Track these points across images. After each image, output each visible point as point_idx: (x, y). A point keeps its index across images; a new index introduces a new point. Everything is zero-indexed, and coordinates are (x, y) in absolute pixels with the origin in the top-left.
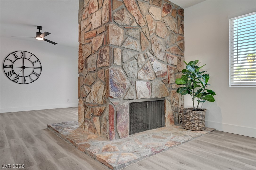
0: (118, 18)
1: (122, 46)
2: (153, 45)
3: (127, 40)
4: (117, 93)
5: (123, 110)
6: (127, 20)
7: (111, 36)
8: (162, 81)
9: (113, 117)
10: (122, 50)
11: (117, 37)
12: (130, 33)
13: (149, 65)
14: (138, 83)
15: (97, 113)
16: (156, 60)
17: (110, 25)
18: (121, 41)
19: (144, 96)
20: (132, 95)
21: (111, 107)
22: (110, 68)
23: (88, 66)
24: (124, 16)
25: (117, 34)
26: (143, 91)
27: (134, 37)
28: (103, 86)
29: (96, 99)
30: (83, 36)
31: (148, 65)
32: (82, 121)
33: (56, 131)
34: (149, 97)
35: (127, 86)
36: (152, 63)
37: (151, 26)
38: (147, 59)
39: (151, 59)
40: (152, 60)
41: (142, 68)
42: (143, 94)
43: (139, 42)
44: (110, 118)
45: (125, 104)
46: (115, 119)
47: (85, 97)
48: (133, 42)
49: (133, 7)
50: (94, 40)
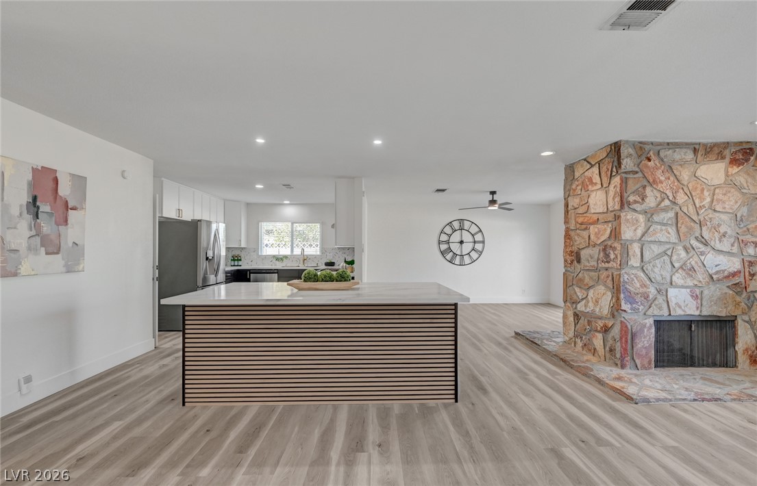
0: (636, 202)
1: (643, 239)
2: (704, 228)
3: (651, 229)
4: (634, 305)
5: (643, 331)
6: (651, 201)
7: (623, 227)
8: (728, 287)
9: (626, 338)
10: (642, 246)
11: (634, 228)
12: (656, 218)
13: (696, 262)
14: (672, 292)
15: (599, 329)
16: (712, 252)
17: (623, 215)
18: (639, 232)
19: (684, 311)
20: (660, 308)
21: (624, 326)
22: (623, 271)
23: (582, 261)
24: (646, 196)
25: (633, 225)
26: (682, 304)
27: (665, 222)
28: (609, 294)
29: (597, 310)
30: (573, 218)
31: (693, 263)
32: (571, 334)
34: (697, 313)
35: (651, 296)
36: (702, 258)
37: (700, 198)
38: (692, 252)
40: (702, 253)
41: (681, 267)
42: (683, 308)
43: (674, 228)
44: (621, 338)
45: (647, 321)
46: (629, 341)
47: (575, 303)
48: (661, 230)
49: (662, 178)
50: (593, 229)
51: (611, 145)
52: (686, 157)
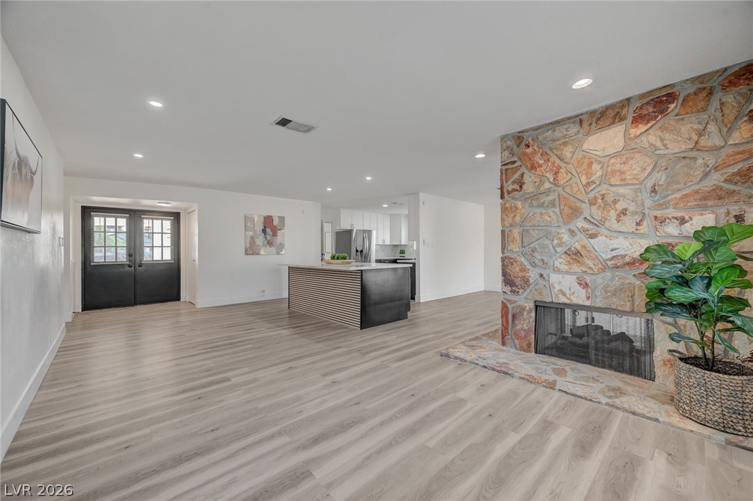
0: (515, 190)
1: (522, 225)
2: (593, 208)
3: (530, 215)
4: (514, 288)
5: (523, 314)
6: (529, 187)
7: (503, 216)
8: (633, 275)
9: (506, 318)
10: (522, 231)
11: (512, 215)
12: (535, 203)
13: (584, 247)
14: (556, 277)
16: (606, 233)
18: (518, 219)
20: (541, 294)
21: (505, 306)
22: (503, 256)
24: (524, 183)
25: (512, 212)
26: (567, 292)
27: (546, 205)
31: (580, 247)
34: (588, 304)
35: (532, 281)
36: (593, 241)
37: (587, 174)
38: (580, 235)
39: (590, 235)
40: (592, 236)
41: (566, 253)
42: (568, 296)
43: (556, 211)
44: (502, 317)
45: (527, 305)
46: (510, 321)
48: (541, 214)
49: (541, 162)
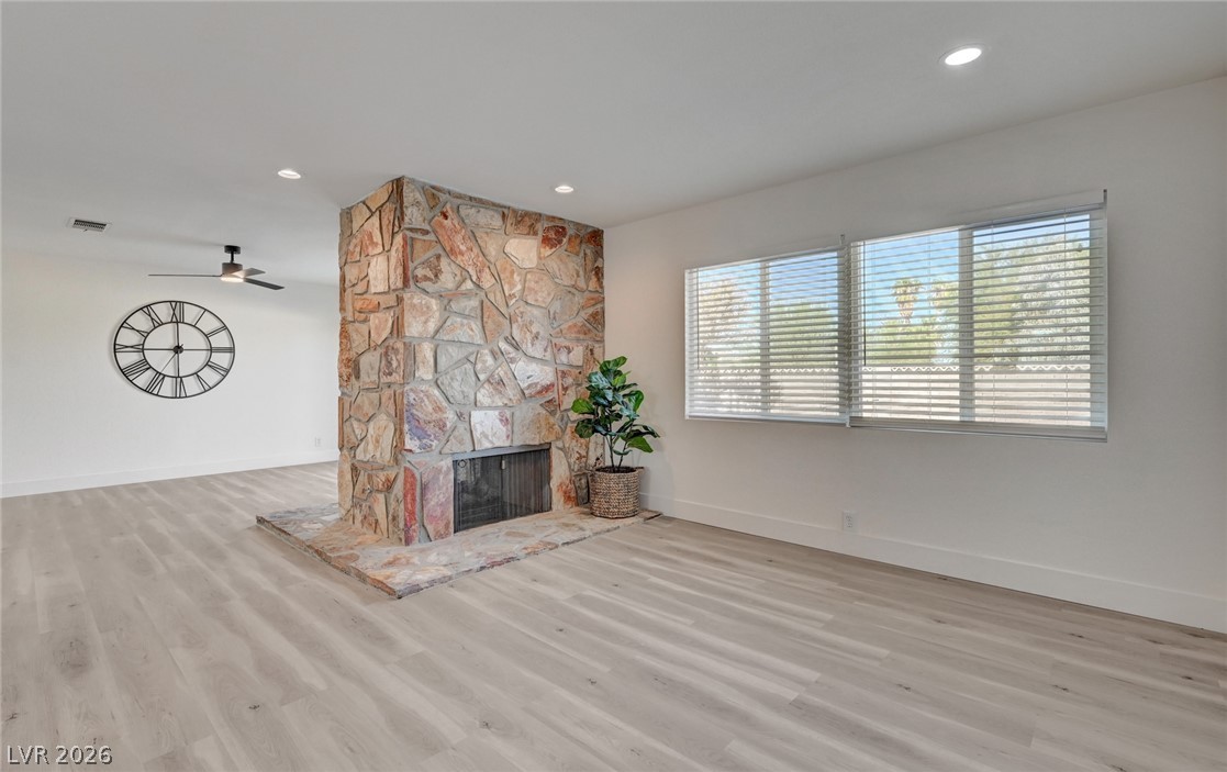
0: (426, 278)
1: (437, 337)
2: (514, 326)
3: (448, 323)
4: (424, 441)
5: (438, 479)
6: (448, 280)
7: (408, 318)
8: (541, 405)
9: (413, 494)
10: (437, 347)
11: (423, 319)
12: (454, 306)
13: (506, 373)
14: (477, 416)
15: (381, 486)
16: (524, 358)
17: (406, 296)
18: (432, 326)
19: (492, 442)
20: (461, 442)
21: (409, 475)
22: (407, 388)
23: (362, 374)
24: (440, 270)
25: (423, 314)
26: (490, 434)
27: (467, 313)
28: (392, 426)
29: (378, 455)
30: (350, 302)
31: (502, 373)
32: (348, 504)
33: (280, 529)
34: (507, 444)
35: (449, 425)
36: (513, 366)
37: (509, 283)
38: (501, 359)
39: (511, 358)
40: (513, 361)
41: (488, 381)
42: (490, 438)
43: (479, 323)
44: (405, 496)
45: (443, 463)
46: (418, 499)
47: (354, 448)
48: (462, 325)
49: (463, 248)
50: (374, 319)
51: (393, 181)
52: (494, 223)
